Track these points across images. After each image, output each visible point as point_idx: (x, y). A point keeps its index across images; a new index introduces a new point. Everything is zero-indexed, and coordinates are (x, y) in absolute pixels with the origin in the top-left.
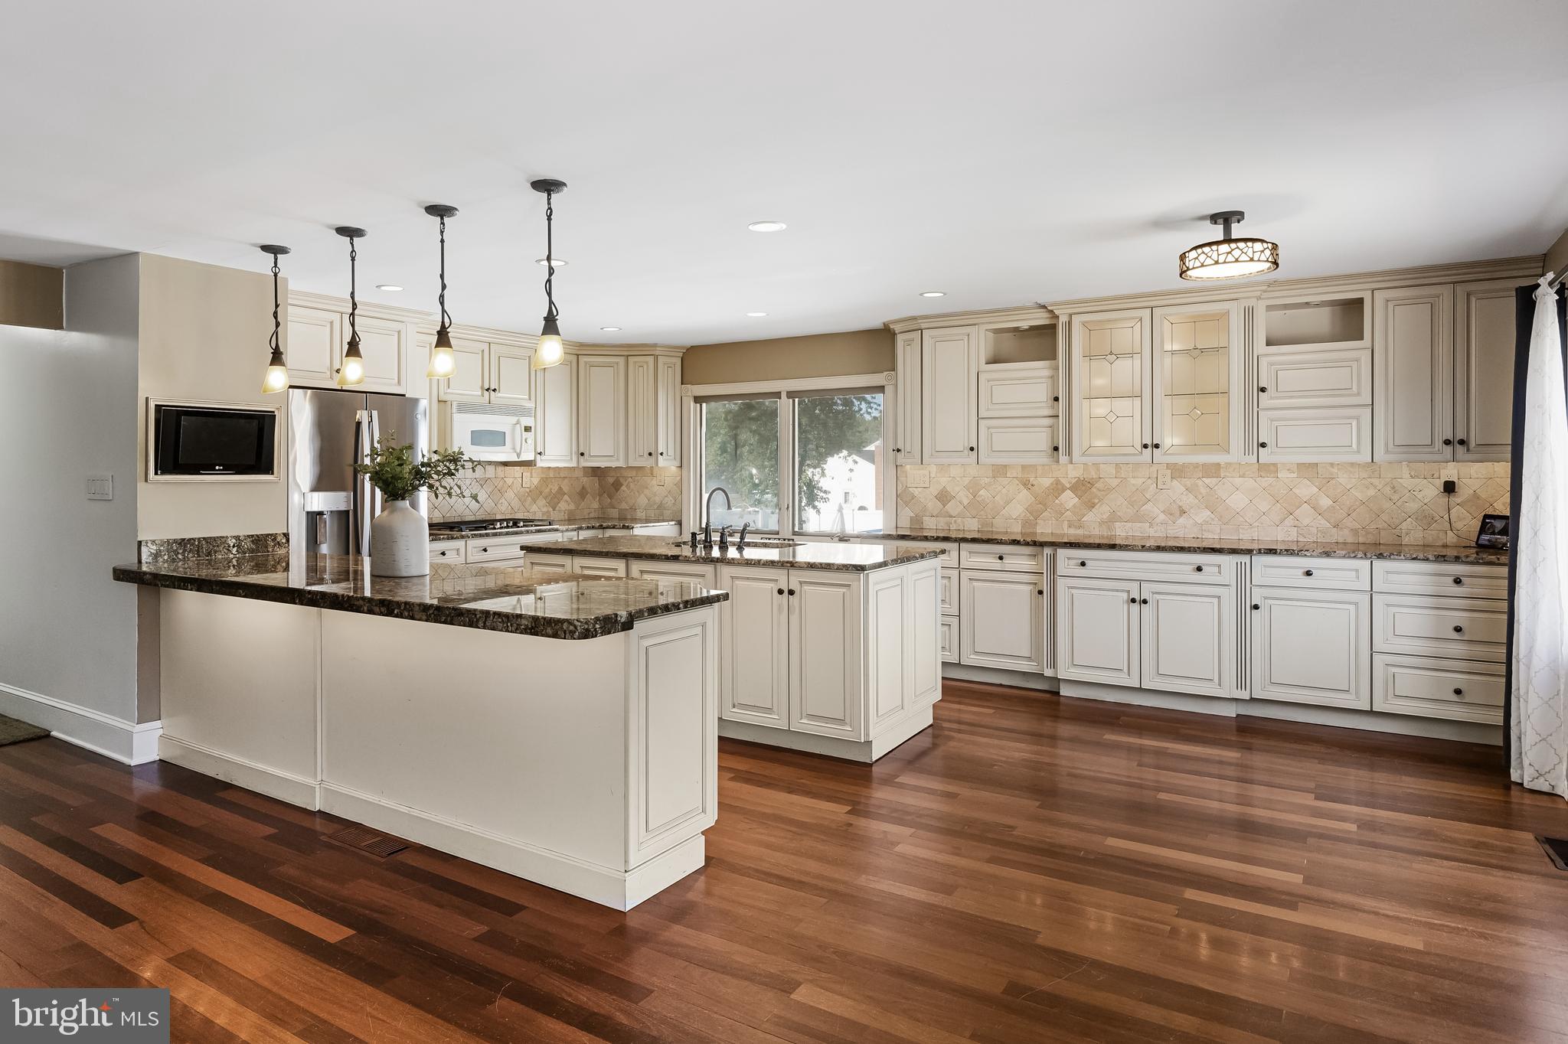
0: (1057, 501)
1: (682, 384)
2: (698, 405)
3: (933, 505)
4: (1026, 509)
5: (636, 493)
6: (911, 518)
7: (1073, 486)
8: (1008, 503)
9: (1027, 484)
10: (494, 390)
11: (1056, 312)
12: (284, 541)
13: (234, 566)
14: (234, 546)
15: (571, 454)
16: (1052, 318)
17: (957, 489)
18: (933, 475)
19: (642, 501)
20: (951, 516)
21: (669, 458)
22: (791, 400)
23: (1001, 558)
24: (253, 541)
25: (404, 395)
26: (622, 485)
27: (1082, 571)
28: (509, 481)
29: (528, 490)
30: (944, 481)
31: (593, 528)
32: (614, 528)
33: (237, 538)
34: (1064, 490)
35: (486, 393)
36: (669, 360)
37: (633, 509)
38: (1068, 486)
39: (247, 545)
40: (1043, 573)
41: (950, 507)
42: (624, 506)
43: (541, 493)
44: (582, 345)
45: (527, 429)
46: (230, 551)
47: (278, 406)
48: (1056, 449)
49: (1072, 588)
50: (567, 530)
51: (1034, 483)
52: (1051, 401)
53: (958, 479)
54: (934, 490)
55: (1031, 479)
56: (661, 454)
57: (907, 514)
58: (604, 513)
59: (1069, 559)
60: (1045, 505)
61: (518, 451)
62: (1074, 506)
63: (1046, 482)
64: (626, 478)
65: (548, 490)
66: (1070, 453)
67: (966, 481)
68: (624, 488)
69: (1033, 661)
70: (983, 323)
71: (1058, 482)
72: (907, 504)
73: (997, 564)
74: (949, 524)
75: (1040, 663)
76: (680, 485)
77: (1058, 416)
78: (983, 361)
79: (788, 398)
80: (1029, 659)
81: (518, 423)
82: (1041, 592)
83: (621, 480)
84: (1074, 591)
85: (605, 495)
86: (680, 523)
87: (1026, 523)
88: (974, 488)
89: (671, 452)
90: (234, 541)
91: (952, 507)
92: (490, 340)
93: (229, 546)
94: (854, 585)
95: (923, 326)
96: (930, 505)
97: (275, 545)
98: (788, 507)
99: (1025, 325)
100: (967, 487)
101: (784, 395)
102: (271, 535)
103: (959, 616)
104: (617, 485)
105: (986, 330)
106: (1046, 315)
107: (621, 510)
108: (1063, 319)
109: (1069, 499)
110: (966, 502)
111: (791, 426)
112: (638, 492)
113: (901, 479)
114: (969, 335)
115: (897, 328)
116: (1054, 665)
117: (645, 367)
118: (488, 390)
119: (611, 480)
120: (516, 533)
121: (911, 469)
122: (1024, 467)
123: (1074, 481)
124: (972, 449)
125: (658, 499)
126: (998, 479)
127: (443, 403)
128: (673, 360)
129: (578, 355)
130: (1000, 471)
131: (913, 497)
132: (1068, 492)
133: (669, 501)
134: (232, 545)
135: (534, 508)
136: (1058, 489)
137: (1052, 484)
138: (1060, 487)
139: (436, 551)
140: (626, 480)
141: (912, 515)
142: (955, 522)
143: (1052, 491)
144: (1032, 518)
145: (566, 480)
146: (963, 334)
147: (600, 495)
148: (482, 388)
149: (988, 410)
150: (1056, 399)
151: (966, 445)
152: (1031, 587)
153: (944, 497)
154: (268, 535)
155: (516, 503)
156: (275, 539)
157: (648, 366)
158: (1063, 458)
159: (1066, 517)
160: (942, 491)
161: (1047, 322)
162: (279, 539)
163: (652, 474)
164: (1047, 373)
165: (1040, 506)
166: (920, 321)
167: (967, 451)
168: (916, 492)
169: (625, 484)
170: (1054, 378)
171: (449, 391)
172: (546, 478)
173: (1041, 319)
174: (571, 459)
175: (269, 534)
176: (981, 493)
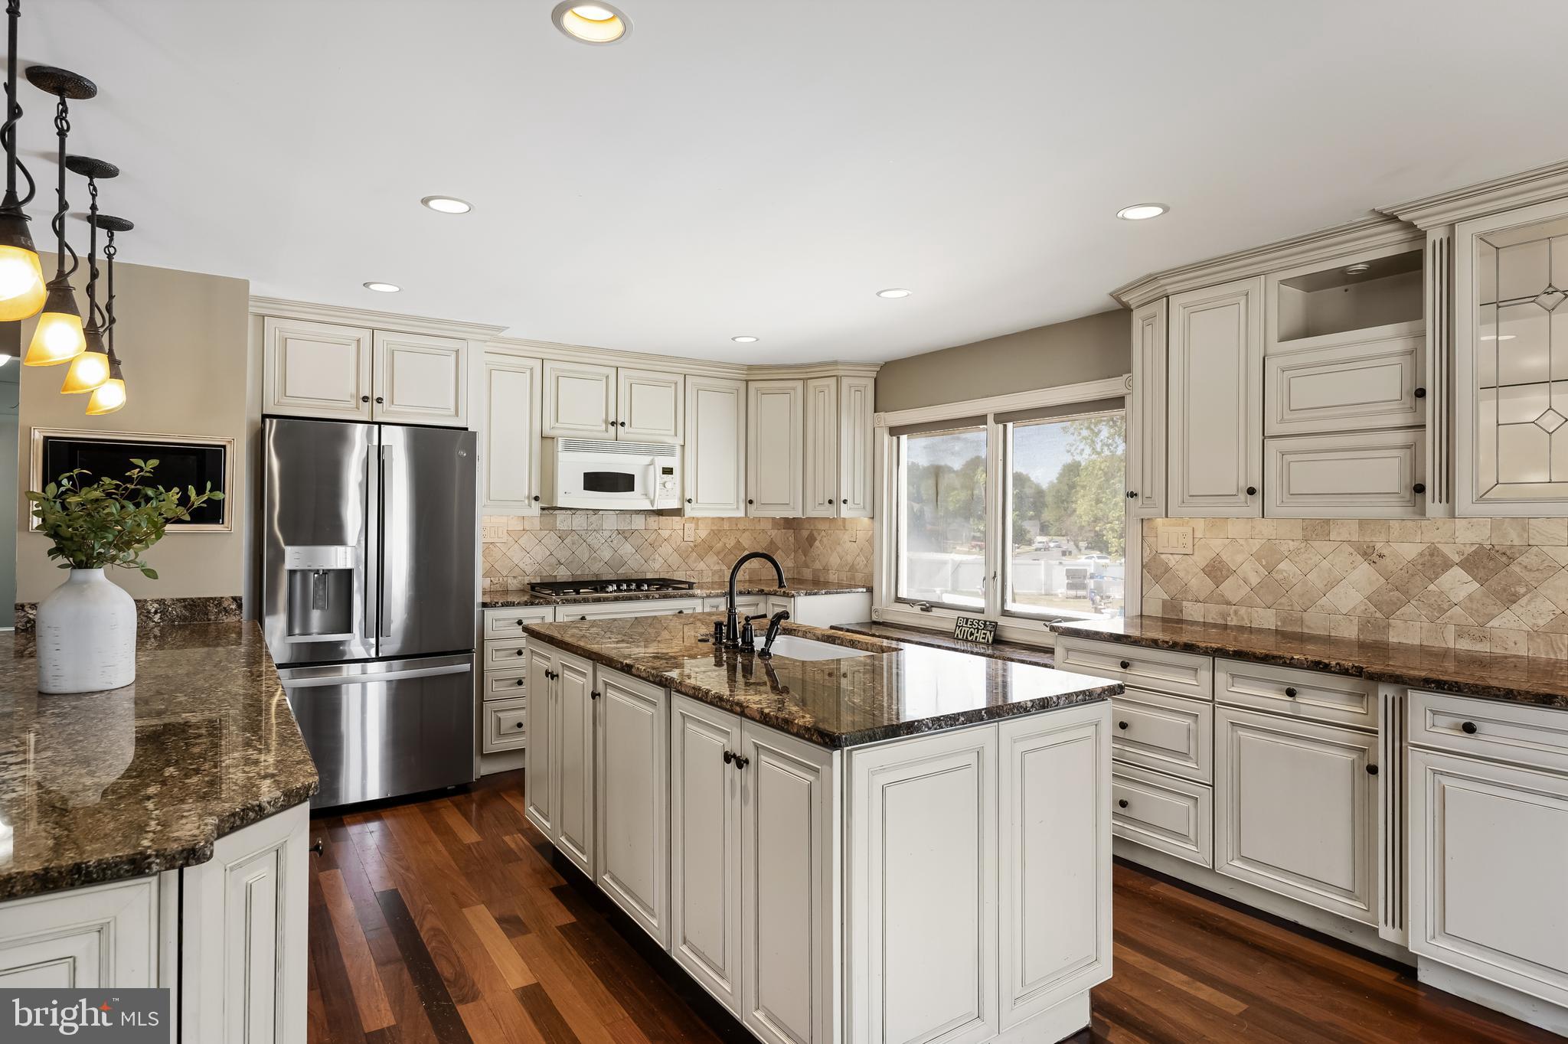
0: (1431, 587)
1: (875, 412)
2: (895, 438)
3: (1199, 584)
4: (1369, 598)
5: (829, 550)
6: (1164, 602)
7: (1467, 559)
8: (1331, 585)
9: (1369, 554)
10: (623, 424)
11: (1420, 224)
12: (234, 607)
13: (155, 637)
14: (156, 612)
15: (738, 502)
16: (1414, 239)
17: (1239, 558)
18: (1198, 535)
19: (834, 560)
20: (1229, 603)
21: (856, 506)
22: (1001, 426)
23: (1291, 693)
24: (185, 607)
25: (466, 429)
26: (815, 540)
27: (1464, 742)
28: (665, 534)
29: (692, 544)
30: (1217, 545)
31: (749, 593)
32: (775, 594)
33: (161, 602)
34: (1447, 565)
35: (612, 429)
36: (856, 381)
37: (826, 569)
38: (1457, 559)
39: (175, 611)
40: (1376, 732)
41: (1229, 588)
42: (818, 565)
43: (711, 548)
44: (751, 368)
45: (668, 471)
46: (151, 619)
47: (230, 438)
48: (1420, 489)
49: (1442, 773)
50: (709, 596)
51: (1384, 552)
52: (1409, 400)
53: (1242, 542)
54: (1201, 559)
55: (1378, 546)
56: (845, 502)
57: (1158, 595)
58: (798, 573)
59: (1434, 713)
60: (1406, 593)
61: (652, 497)
62: (1470, 597)
63: (1409, 551)
64: (819, 531)
65: (720, 545)
66: (1449, 496)
67: (1256, 545)
68: (817, 543)
69: (1357, 899)
70: (1273, 271)
71: (1433, 551)
72: (1157, 579)
73: (1284, 704)
74: (1224, 616)
75: (1371, 908)
76: (870, 541)
77: (1425, 426)
78: (1273, 335)
79: (997, 421)
80: (1350, 893)
81: (652, 463)
82: (1373, 770)
83: (816, 534)
84: (1446, 781)
85: (800, 551)
86: (870, 590)
87: (1365, 624)
88: (1269, 558)
89: (859, 499)
90: (156, 605)
91: (1230, 589)
92: (618, 365)
93: (149, 612)
94: (824, 769)
95: (1170, 289)
96: (1194, 583)
97: (220, 612)
98: (995, 576)
99: (1358, 260)
100: (1257, 557)
101: (990, 419)
102: (214, 599)
103: (1213, 786)
104: (811, 540)
105: (1283, 282)
106: (1399, 235)
107: (814, 571)
108: (1435, 236)
109: (1458, 584)
110: (1254, 580)
111: (1000, 464)
112: (831, 548)
113: (1150, 540)
114: (1247, 294)
115: (1132, 299)
116: (1400, 920)
117: (826, 392)
118: (613, 424)
119: (805, 533)
120: (630, 599)
121: (1164, 525)
122: (1363, 523)
123: (1470, 550)
124: (1251, 491)
125: (849, 559)
126: (1316, 544)
127: (550, 441)
128: (863, 381)
129: (747, 381)
130: (1317, 529)
131: (1167, 569)
132: (1457, 572)
133: (861, 561)
134: (153, 610)
135: (702, 565)
136: (1434, 563)
137: (1421, 554)
138: (1438, 560)
139: (509, 619)
140: (819, 534)
141: (1166, 597)
142: (1236, 612)
143: (1420, 567)
144: (1378, 615)
145: (747, 533)
146: (1235, 295)
147: (795, 552)
148: (606, 421)
149: (1282, 421)
150: (1421, 393)
151: (1242, 483)
152: (1354, 756)
153: (1216, 571)
154: (208, 599)
155: (675, 560)
156: (220, 604)
157: (829, 391)
158: (1434, 508)
159: (1451, 618)
160: (1213, 560)
161: (1404, 249)
162: (225, 604)
163: (844, 527)
164: (1399, 345)
165: (1396, 593)
166: (1162, 282)
167: (1243, 496)
168: (1172, 561)
169: (819, 538)
170: (1415, 355)
171: (557, 425)
172: (719, 531)
173: (1387, 244)
174: (738, 508)
175: (212, 598)
176: (1282, 566)
